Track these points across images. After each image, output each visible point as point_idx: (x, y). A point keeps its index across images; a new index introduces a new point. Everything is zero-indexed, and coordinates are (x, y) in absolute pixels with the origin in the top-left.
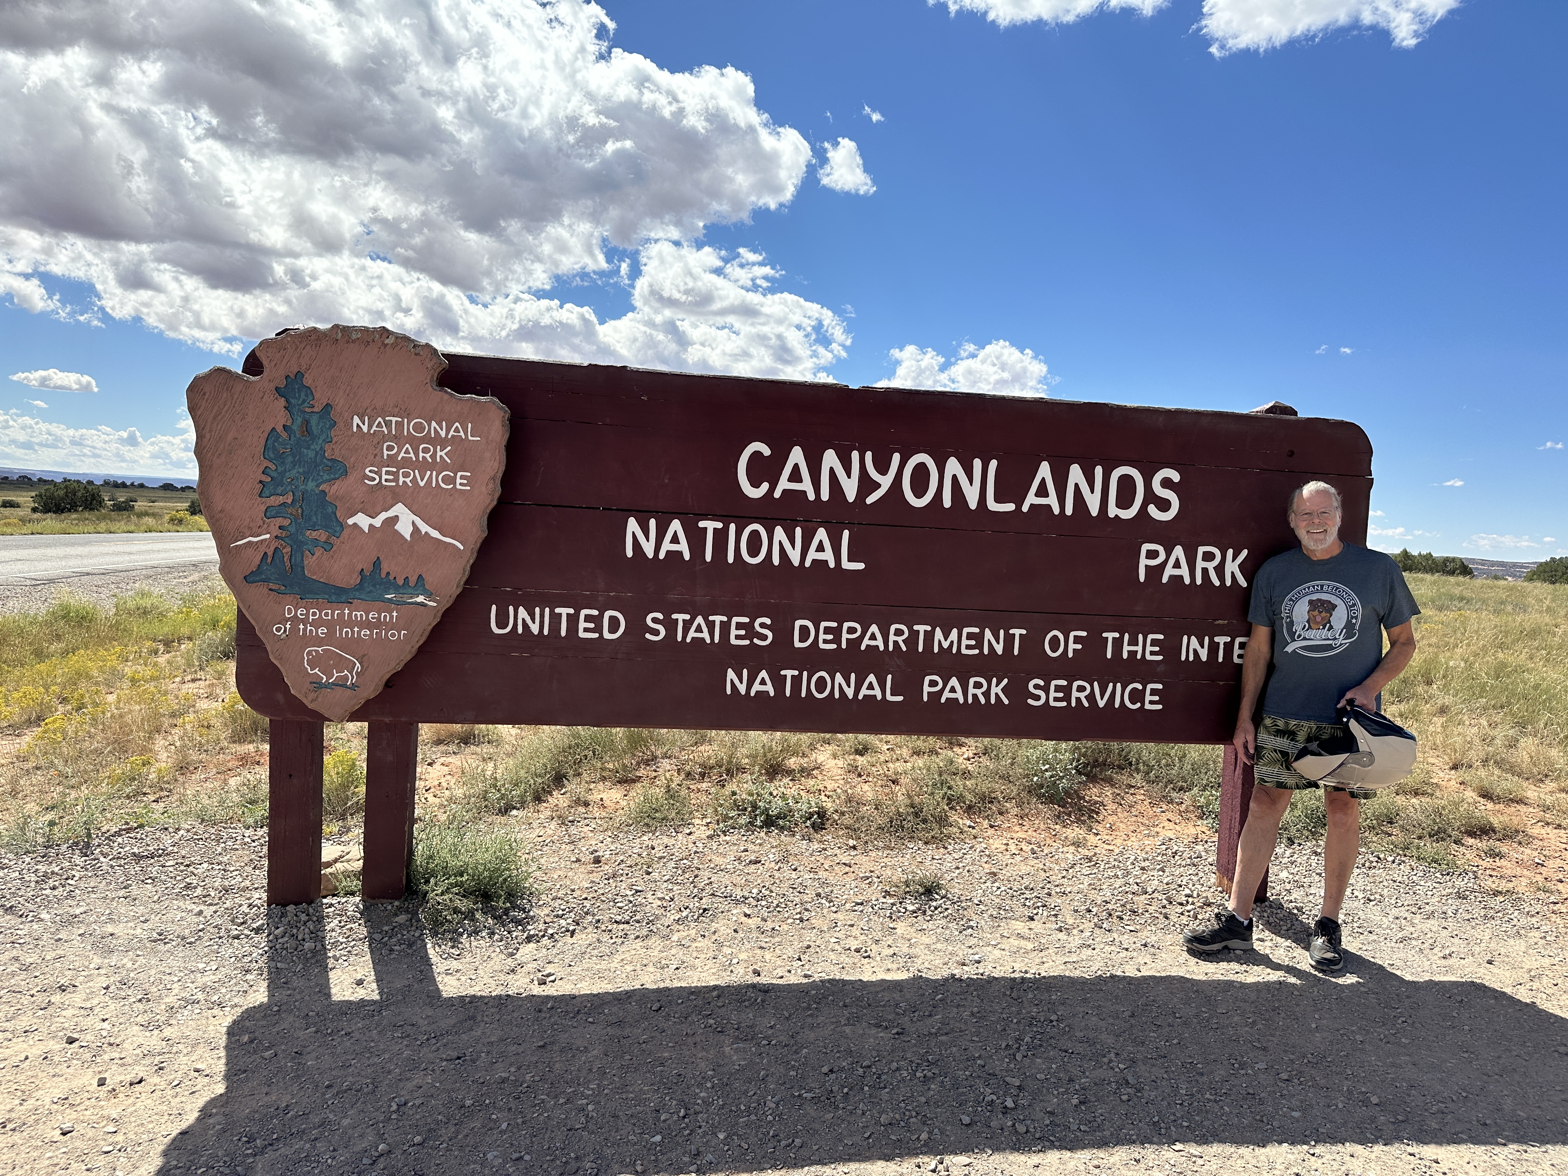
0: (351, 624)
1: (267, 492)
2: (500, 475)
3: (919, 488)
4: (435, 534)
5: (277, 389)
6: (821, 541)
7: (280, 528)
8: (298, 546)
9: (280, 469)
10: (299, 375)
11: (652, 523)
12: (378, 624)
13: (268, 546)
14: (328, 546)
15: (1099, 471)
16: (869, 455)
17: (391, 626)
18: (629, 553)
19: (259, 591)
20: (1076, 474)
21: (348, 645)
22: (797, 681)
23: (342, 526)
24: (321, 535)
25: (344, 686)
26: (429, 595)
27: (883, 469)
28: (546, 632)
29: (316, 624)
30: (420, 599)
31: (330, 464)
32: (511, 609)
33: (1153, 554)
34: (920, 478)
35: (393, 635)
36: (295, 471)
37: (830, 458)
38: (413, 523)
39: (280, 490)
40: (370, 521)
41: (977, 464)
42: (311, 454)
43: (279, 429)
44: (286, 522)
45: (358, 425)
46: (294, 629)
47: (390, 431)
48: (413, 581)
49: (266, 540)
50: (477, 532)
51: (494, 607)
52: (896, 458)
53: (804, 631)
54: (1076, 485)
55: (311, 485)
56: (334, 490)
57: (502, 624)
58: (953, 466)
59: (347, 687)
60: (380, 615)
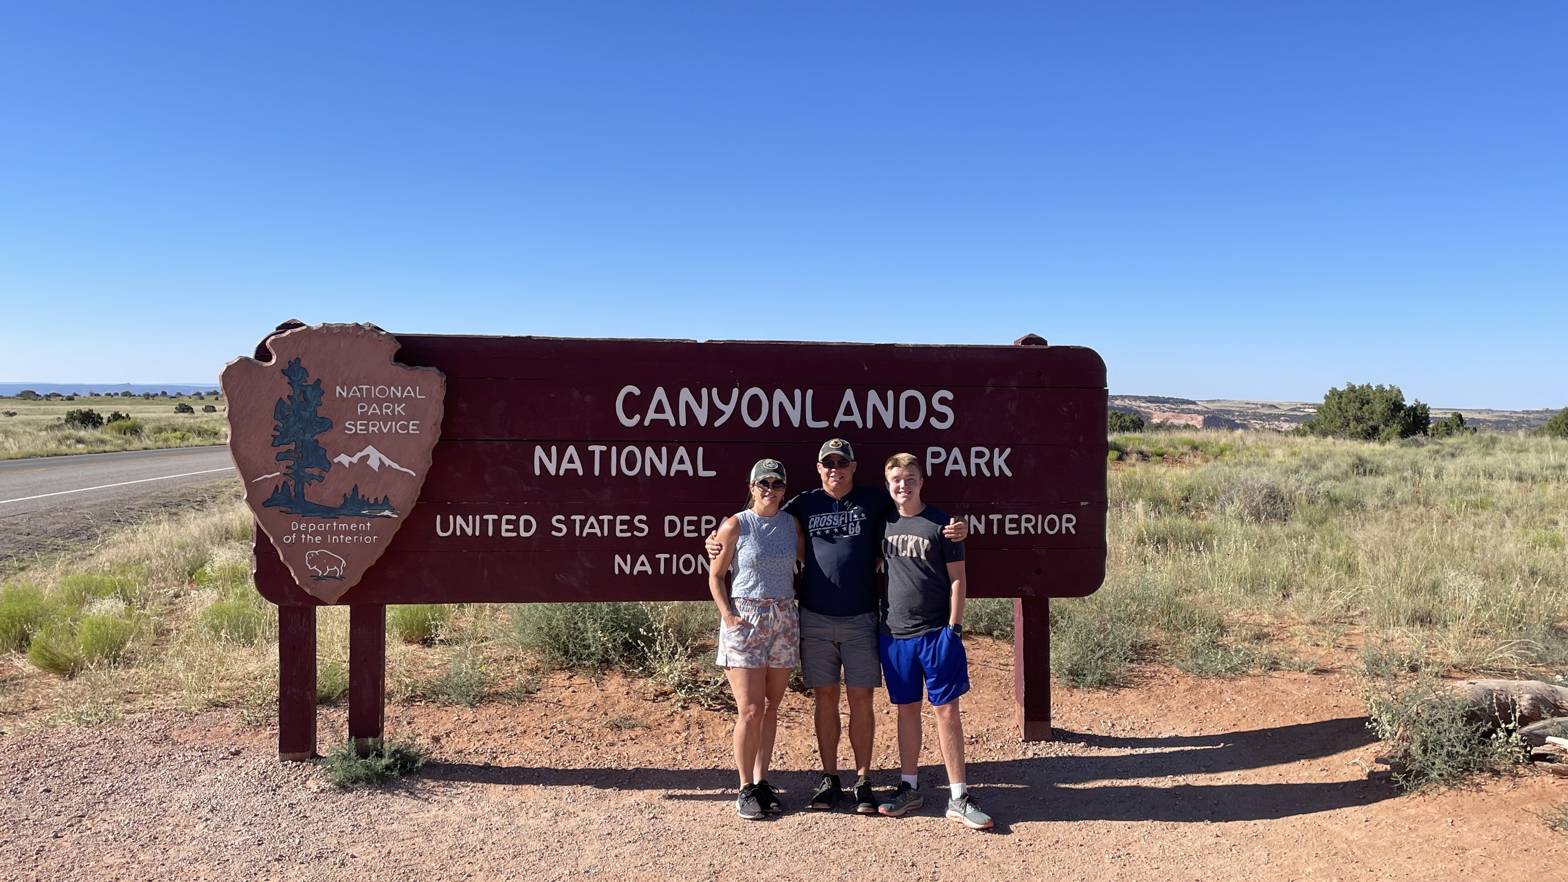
0: (338, 533)
1: (277, 443)
2: (440, 422)
3: (755, 413)
4: (395, 466)
5: (283, 371)
6: (682, 457)
7: (287, 467)
8: (300, 480)
9: (285, 426)
10: (298, 360)
11: (554, 448)
12: (358, 532)
13: (279, 480)
14: (321, 479)
15: (890, 394)
16: (715, 391)
17: (365, 533)
18: (537, 472)
19: (273, 512)
20: (873, 397)
21: (336, 547)
22: (668, 562)
23: (330, 464)
24: (316, 471)
25: (335, 577)
26: (392, 510)
27: (726, 402)
28: (477, 533)
29: (314, 534)
30: (387, 513)
31: (321, 420)
32: (451, 517)
33: (936, 455)
34: (755, 406)
35: (368, 540)
36: (296, 427)
37: (685, 395)
38: (380, 459)
39: (286, 441)
40: (350, 459)
41: (798, 393)
42: (308, 414)
43: (285, 398)
44: (291, 463)
45: (340, 393)
46: (299, 538)
47: (362, 395)
48: (380, 501)
49: (277, 476)
50: (426, 463)
51: (438, 517)
52: (736, 392)
53: (672, 525)
54: (874, 406)
55: (308, 436)
56: (323, 439)
57: (445, 528)
58: (779, 396)
59: (337, 578)
60: (358, 526)
